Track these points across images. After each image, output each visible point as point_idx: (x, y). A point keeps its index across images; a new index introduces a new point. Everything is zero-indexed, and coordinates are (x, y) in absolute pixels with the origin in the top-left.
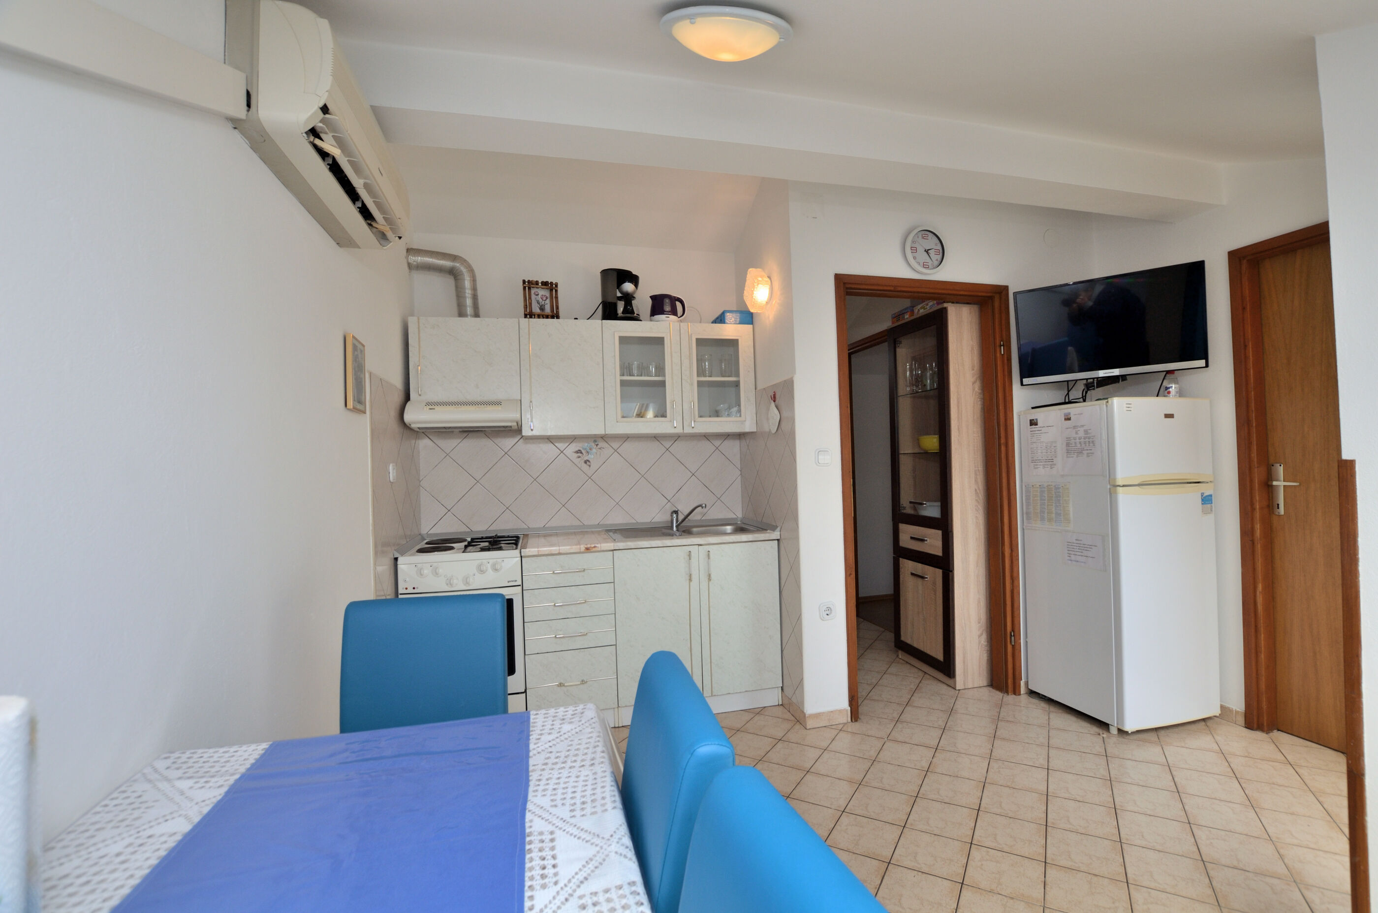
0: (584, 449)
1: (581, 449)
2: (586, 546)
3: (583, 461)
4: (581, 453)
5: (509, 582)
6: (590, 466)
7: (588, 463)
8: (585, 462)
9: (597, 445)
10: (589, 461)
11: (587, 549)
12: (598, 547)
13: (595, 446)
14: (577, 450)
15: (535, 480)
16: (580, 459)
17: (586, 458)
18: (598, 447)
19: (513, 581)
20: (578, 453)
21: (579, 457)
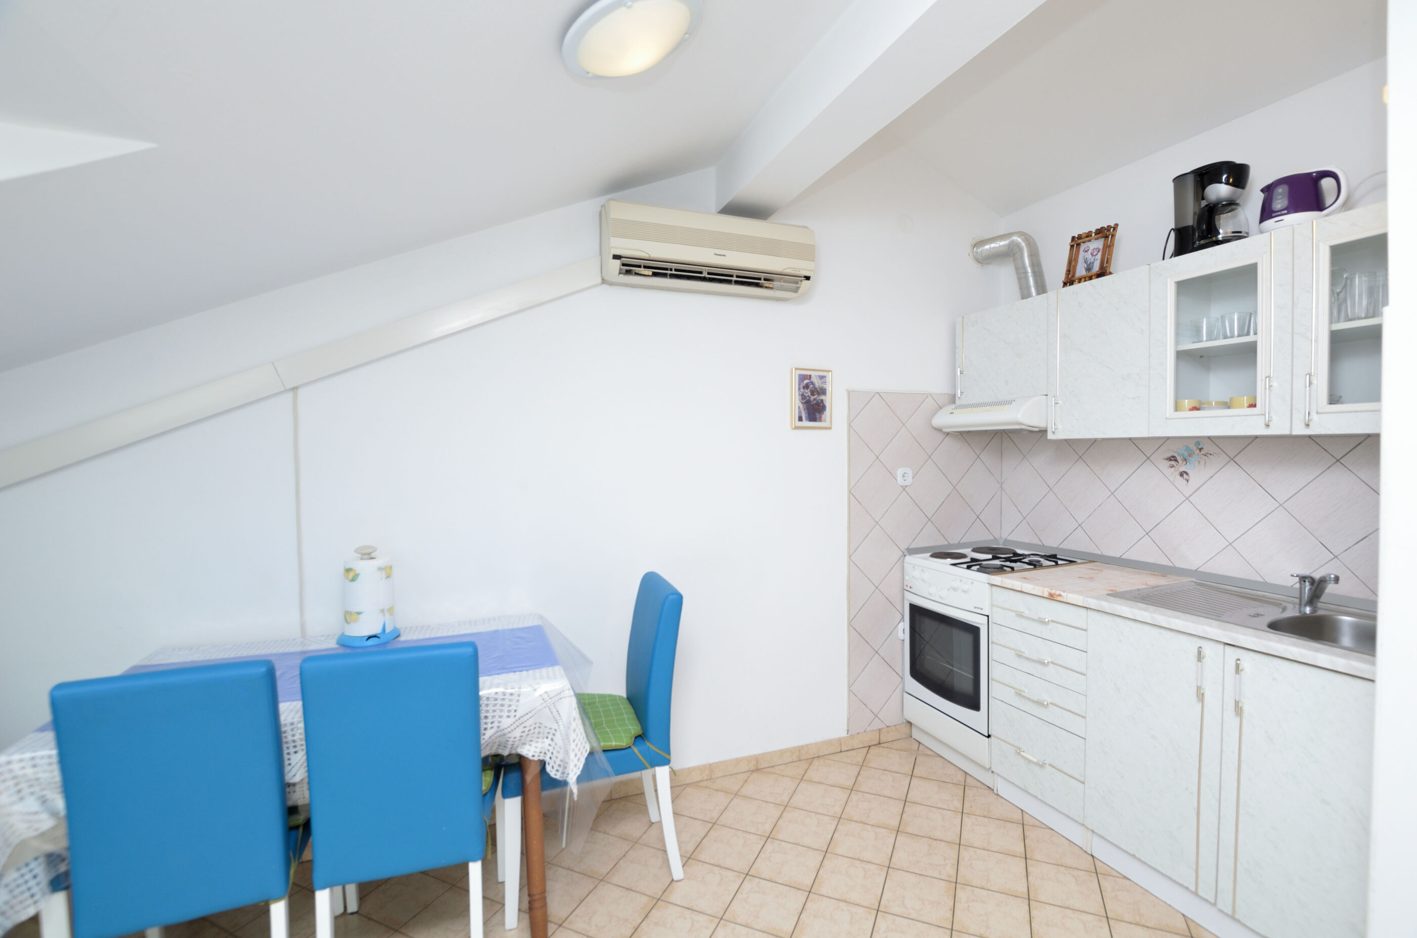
0: (1179, 454)
1: (1176, 455)
2: (1050, 591)
3: (1178, 472)
4: (1176, 460)
5: (975, 608)
6: (1188, 481)
7: (1185, 476)
8: (1181, 475)
9: (1201, 450)
10: (1187, 474)
11: (1051, 597)
12: (1064, 597)
13: (1198, 451)
14: (1169, 455)
15: (1112, 493)
16: (1173, 468)
17: (1182, 469)
18: (1203, 452)
19: (979, 608)
20: (1171, 460)
21: (1172, 466)
